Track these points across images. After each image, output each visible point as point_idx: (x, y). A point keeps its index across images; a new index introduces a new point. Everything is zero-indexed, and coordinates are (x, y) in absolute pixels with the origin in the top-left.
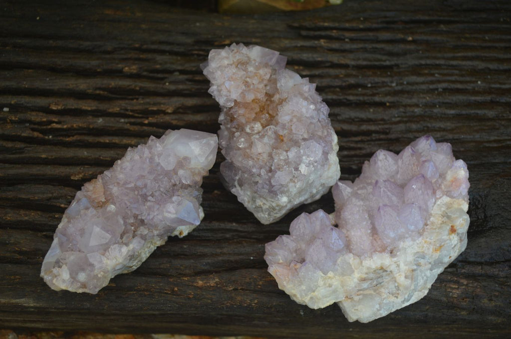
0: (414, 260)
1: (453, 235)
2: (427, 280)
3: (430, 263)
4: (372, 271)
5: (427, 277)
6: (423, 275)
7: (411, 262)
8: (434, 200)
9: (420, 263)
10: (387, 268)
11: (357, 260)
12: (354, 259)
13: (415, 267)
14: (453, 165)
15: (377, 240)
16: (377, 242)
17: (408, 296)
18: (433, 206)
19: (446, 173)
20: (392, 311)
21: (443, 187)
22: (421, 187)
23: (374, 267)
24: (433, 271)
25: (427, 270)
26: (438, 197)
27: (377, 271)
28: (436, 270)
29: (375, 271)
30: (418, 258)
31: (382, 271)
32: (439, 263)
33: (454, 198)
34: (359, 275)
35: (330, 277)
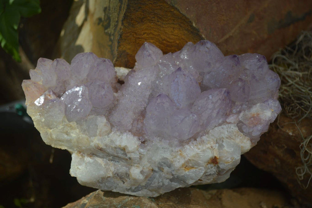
0: (159, 163)
1: (212, 165)
2: (162, 186)
3: (173, 175)
4: (113, 146)
5: (163, 184)
6: (160, 180)
7: (155, 163)
8: (220, 121)
9: (163, 169)
10: (129, 152)
11: (108, 128)
12: (105, 125)
13: (157, 169)
14: (267, 101)
15: (140, 123)
16: (138, 124)
17: (135, 188)
18: (216, 126)
19: (255, 104)
20: (113, 191)
21: (241, 114)
22: (217, 101)
23: (118, 143)
24: (173, 183)
25: (167, 179)
26: (228, 121)
27: (117, 150)
28: (176, 184)
29: (116, 148)
30: (164, 164)
31: (122, 152)
32: (182, 180)
33: (242, 132)
34: (97, 142)
35: (71, 126)
